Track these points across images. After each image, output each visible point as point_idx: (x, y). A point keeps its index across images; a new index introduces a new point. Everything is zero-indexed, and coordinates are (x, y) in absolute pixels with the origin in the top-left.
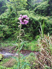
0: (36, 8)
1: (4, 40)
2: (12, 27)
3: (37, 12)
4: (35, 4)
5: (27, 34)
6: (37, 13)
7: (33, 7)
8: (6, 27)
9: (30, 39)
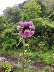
0: (51, 14)
1: (17, 48)
4: (49, 11)
5: (41, 43)
6: (52, 20)
7: (47, 14)
9: (45, 49)
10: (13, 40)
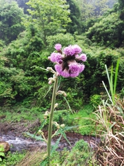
0: (90, 28)
1: (13, 104)
2: (32, 74)
3: (93, 38)
4: (88, 20)
5: (69, 91)
6: (93, 41)
7: (83, 27)
8: (20, 73)
9: (77, 104)
10: (2, 84)
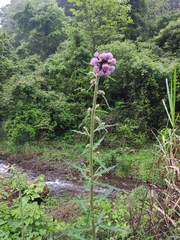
0: (162, 31)
1: (52, 139)
2: (77, 99)
3: (166, 46)
4: (159, 18)
5: (127, 123)
6: (166, 50)
7: (151, 29)
8: (61, 98)
9: (137, 141)
10: (38, 111)
